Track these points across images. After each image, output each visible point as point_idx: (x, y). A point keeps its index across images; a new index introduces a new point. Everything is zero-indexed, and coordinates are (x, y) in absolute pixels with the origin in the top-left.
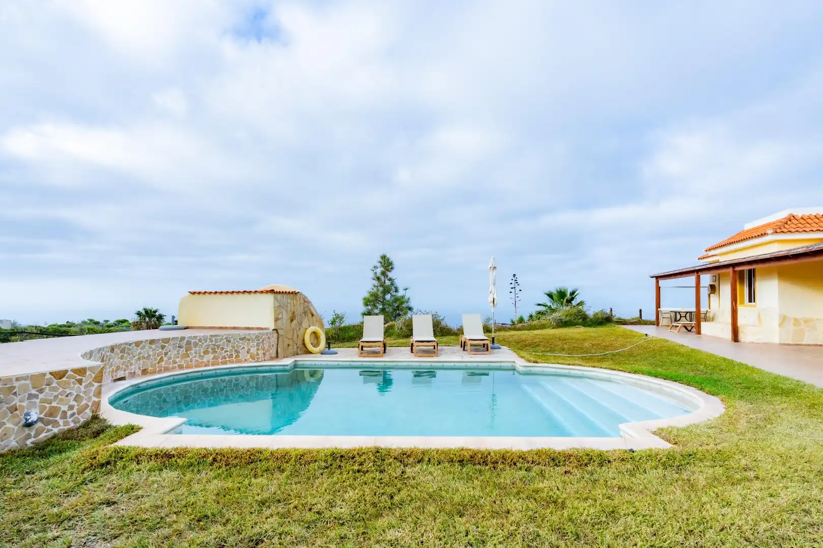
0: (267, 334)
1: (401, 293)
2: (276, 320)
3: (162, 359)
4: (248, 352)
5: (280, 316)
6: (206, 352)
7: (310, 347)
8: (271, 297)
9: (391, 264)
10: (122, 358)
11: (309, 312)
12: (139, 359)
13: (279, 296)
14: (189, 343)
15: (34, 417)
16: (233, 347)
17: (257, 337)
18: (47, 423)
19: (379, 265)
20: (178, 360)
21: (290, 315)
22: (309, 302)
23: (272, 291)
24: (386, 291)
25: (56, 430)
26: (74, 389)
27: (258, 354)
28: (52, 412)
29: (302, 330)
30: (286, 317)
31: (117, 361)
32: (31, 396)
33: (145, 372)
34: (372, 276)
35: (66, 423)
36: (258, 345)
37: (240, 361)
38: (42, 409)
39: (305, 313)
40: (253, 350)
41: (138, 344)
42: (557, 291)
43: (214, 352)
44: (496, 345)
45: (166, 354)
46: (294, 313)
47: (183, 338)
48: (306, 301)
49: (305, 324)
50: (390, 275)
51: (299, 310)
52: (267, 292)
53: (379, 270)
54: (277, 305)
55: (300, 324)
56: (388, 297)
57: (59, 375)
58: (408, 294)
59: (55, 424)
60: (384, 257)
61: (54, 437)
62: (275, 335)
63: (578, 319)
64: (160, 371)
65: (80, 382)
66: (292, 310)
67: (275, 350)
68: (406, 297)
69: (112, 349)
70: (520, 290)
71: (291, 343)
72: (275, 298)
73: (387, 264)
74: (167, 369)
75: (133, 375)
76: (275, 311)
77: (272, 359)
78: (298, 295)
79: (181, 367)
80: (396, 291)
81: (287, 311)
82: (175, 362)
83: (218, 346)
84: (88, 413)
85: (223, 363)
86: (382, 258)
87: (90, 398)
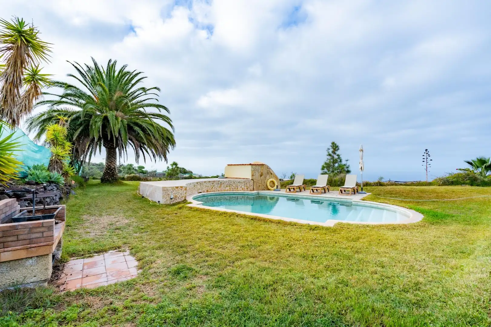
0: (248, 181)
1: (344, 162)
2: (253, 175)
3: (212, 188)
4: (241, 187)
5: (254, 174)
6: (227, 186)
7: (269, 187)
8: (250, 166)
9: (337, 147)
10: (200, 186)
11: (270, 173)
12: (206, 187)
13: (254, 166)
14: (221, 183)
15: (172, 197)
16: (236, 185)
17: (244, 182)
18: (175, 199)
19: (330, 147)
20: (218, 188)
21: (260, 173)
22: (270, 168)
23: (251, 164)
24: (335, 162)
25: (177, 201)
26: (180, 192)
27: (244, 188)
28: (176, 197)
29: (266, 180)
30: (257, 175)
31: (199, 187)
32: (172, 192)
33: (207, 191)
34: (327, 153)
35: (179, 200)
36: (244, 185)
37: (238, 190)
38: (174, 195)
39: (268, 173)
40: (243, 187)
41: (205, 182)
42: (477, 159)
43: (229, 186)
44: (364, 192)
45: (214, 186)
46: (262, 173)
47: (219, 181)
48: (268, 168)
49: (268, 177)
50: (337, 153)
51: (265, 171)
52: (249, 165)
53: (331, 150)
54: (253, 169)
55: (265, 177)
56: (336, 165)
57: (177, 187)
58: (348, 163)
59: (177, 200)
60: (333, 143)
61: (176, 203)
62: (253, 181)
63: (467, 180)
64: (212, 192)
65: (181, 190)
66: (261, 172)
67: (252, 187)
68: (347, 165)
69: (197, 183)
70: (431, 160)
71: (260, 185)
72: (252, 167)
73: (335, 147)
74: (214, 191)
75: (204, 192)
76: (252, 172)
77: (251, 190)
78: (264, 166)
79: (219, 191)
80: (341, 161)
81: (258, 172)
82: (217, 189)
83: (231, 184)
84: (184, 198)
85: (232, 191)
86: (332, 143)
87: (184, 195)
